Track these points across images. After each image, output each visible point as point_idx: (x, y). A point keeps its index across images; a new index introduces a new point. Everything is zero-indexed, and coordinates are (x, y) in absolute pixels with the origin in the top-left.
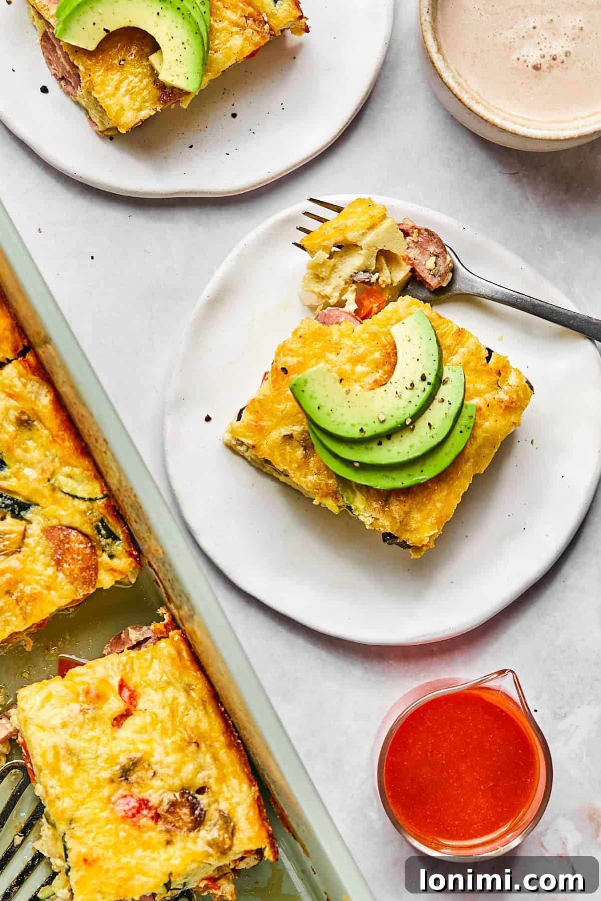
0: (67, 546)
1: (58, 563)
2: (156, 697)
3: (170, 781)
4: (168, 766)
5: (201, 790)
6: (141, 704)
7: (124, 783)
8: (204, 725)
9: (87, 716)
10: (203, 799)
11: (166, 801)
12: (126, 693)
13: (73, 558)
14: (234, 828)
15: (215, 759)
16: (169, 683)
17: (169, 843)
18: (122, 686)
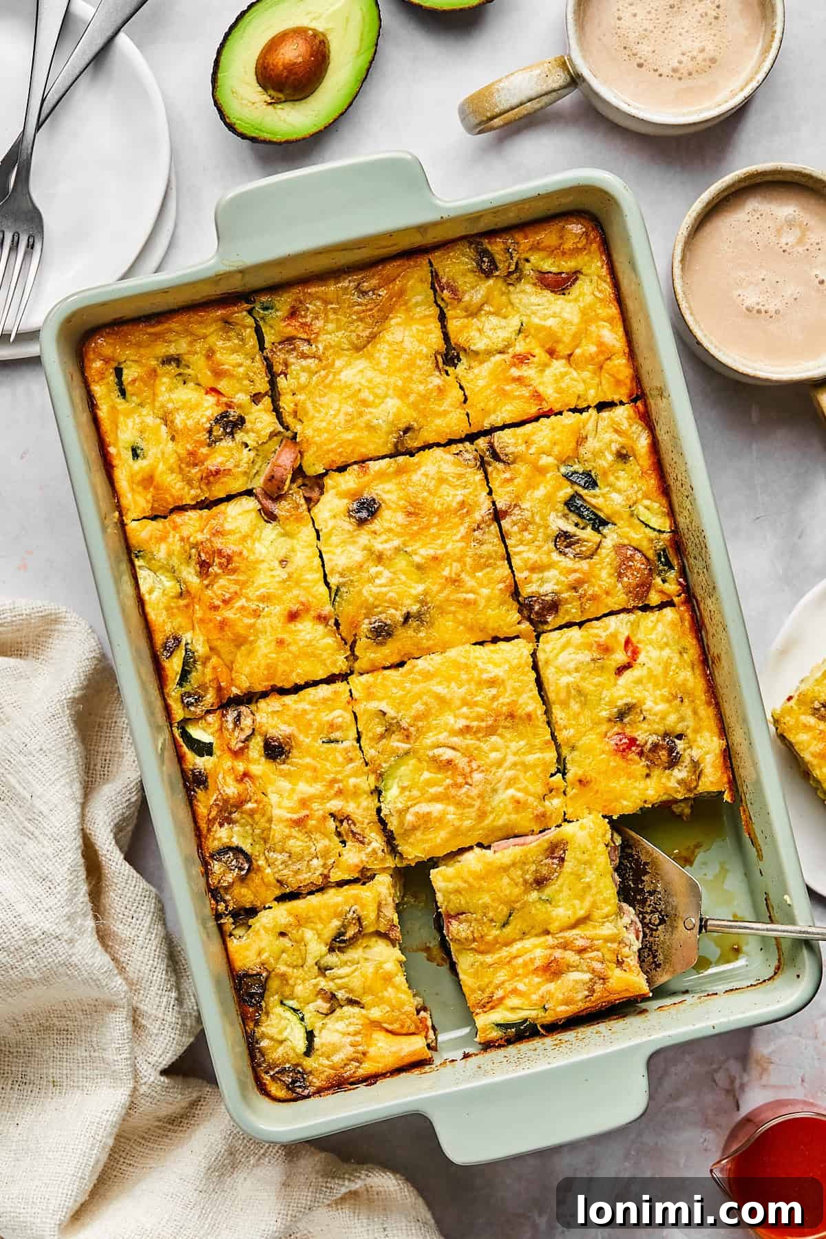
0: (631, 563)
1: (620, 576)
2: (655, 654)
3: (656, 726)
4: (655, 715)
5: (680, 737)
6: (642, 658)
7: (619, 724)
8: (690, 684)
9: (597, 665)
10: (680, 745)
11: (650, 742)
12: (630, 649)
13: (633, 574)
14: (701, 773)
15: (695, 712)
16: (667, 644)
17: (648, 776)
18: (628, 642)
